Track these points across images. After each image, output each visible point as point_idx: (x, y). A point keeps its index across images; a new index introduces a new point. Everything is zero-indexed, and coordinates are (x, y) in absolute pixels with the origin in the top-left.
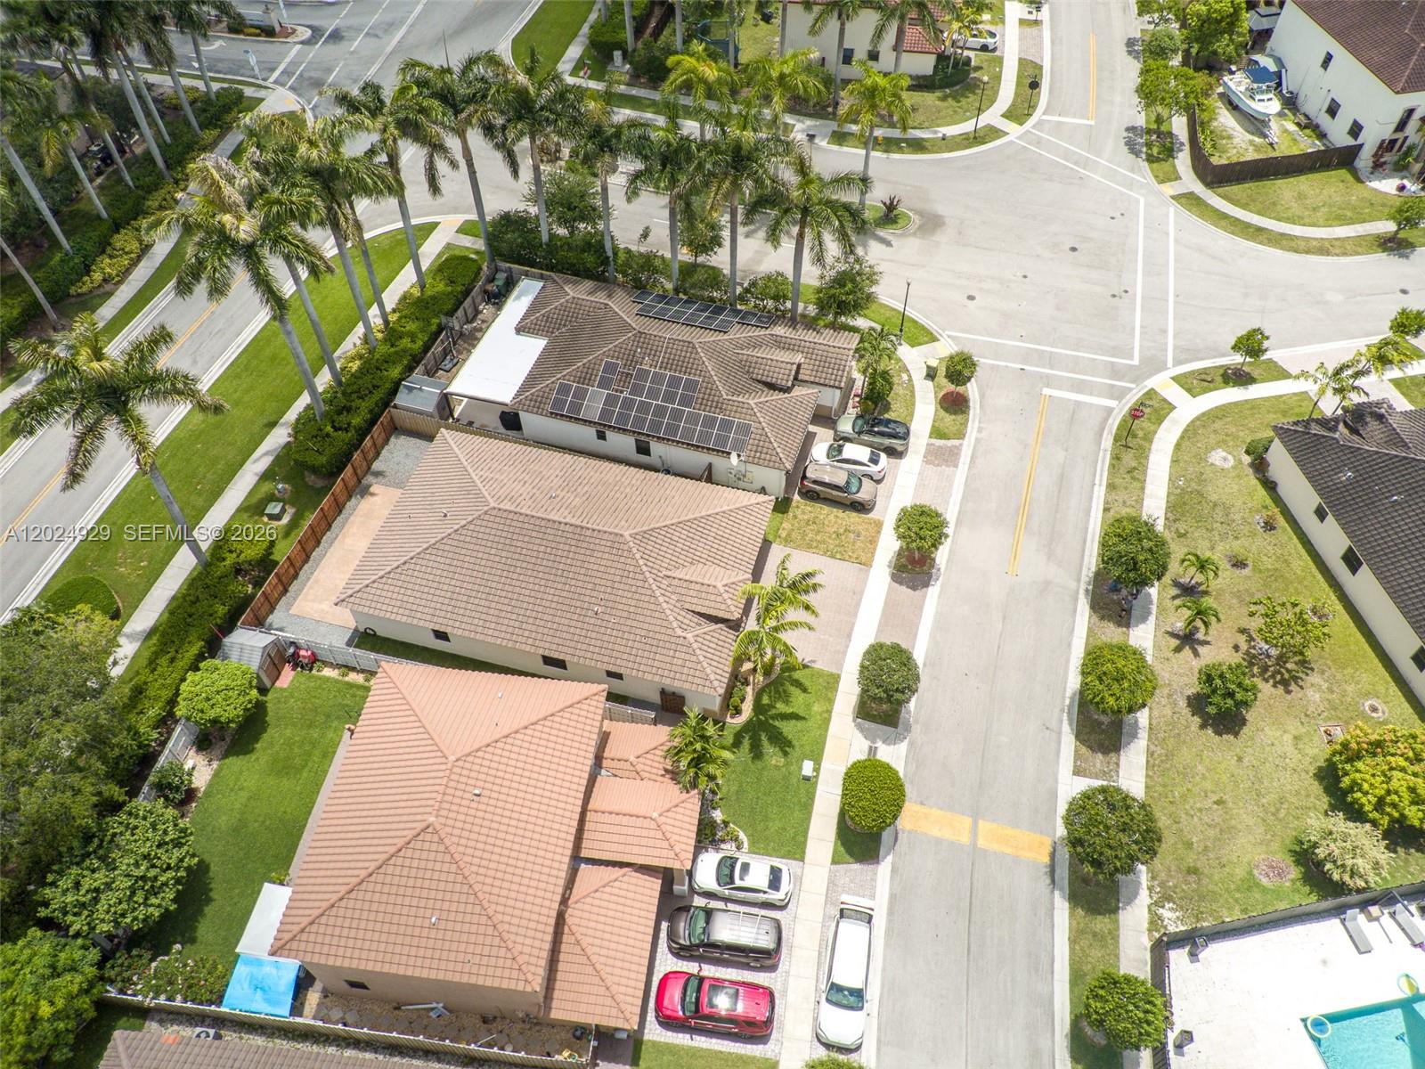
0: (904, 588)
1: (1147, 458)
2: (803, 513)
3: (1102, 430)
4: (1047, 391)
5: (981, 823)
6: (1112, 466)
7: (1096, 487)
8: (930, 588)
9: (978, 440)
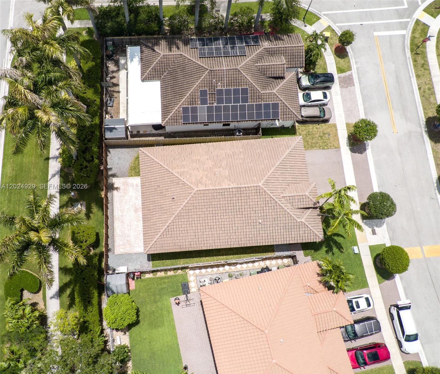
0: (357, 154)
1: (426, 57)
2: (303, 131)
3: (404, 48)
4: (376, 34)
5: (424, 248)
6: (415, 66)
7: (412, 78)
8: (367, 151)
9: (358, 69)
